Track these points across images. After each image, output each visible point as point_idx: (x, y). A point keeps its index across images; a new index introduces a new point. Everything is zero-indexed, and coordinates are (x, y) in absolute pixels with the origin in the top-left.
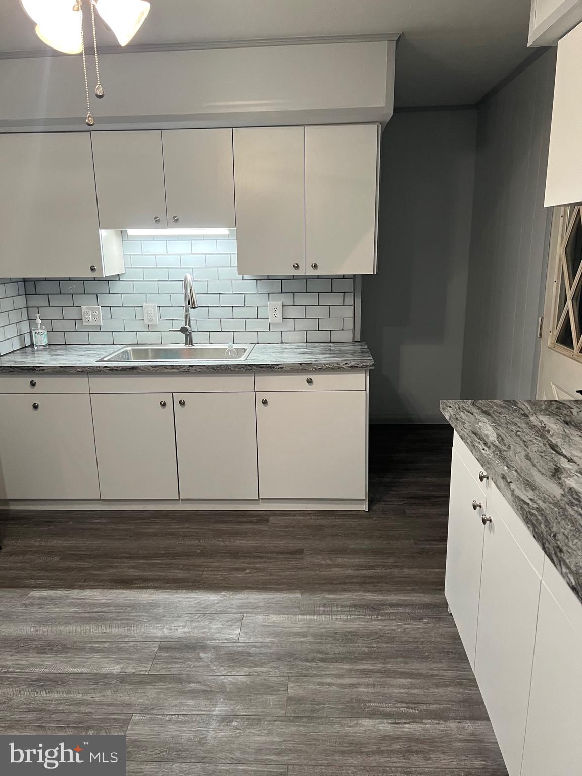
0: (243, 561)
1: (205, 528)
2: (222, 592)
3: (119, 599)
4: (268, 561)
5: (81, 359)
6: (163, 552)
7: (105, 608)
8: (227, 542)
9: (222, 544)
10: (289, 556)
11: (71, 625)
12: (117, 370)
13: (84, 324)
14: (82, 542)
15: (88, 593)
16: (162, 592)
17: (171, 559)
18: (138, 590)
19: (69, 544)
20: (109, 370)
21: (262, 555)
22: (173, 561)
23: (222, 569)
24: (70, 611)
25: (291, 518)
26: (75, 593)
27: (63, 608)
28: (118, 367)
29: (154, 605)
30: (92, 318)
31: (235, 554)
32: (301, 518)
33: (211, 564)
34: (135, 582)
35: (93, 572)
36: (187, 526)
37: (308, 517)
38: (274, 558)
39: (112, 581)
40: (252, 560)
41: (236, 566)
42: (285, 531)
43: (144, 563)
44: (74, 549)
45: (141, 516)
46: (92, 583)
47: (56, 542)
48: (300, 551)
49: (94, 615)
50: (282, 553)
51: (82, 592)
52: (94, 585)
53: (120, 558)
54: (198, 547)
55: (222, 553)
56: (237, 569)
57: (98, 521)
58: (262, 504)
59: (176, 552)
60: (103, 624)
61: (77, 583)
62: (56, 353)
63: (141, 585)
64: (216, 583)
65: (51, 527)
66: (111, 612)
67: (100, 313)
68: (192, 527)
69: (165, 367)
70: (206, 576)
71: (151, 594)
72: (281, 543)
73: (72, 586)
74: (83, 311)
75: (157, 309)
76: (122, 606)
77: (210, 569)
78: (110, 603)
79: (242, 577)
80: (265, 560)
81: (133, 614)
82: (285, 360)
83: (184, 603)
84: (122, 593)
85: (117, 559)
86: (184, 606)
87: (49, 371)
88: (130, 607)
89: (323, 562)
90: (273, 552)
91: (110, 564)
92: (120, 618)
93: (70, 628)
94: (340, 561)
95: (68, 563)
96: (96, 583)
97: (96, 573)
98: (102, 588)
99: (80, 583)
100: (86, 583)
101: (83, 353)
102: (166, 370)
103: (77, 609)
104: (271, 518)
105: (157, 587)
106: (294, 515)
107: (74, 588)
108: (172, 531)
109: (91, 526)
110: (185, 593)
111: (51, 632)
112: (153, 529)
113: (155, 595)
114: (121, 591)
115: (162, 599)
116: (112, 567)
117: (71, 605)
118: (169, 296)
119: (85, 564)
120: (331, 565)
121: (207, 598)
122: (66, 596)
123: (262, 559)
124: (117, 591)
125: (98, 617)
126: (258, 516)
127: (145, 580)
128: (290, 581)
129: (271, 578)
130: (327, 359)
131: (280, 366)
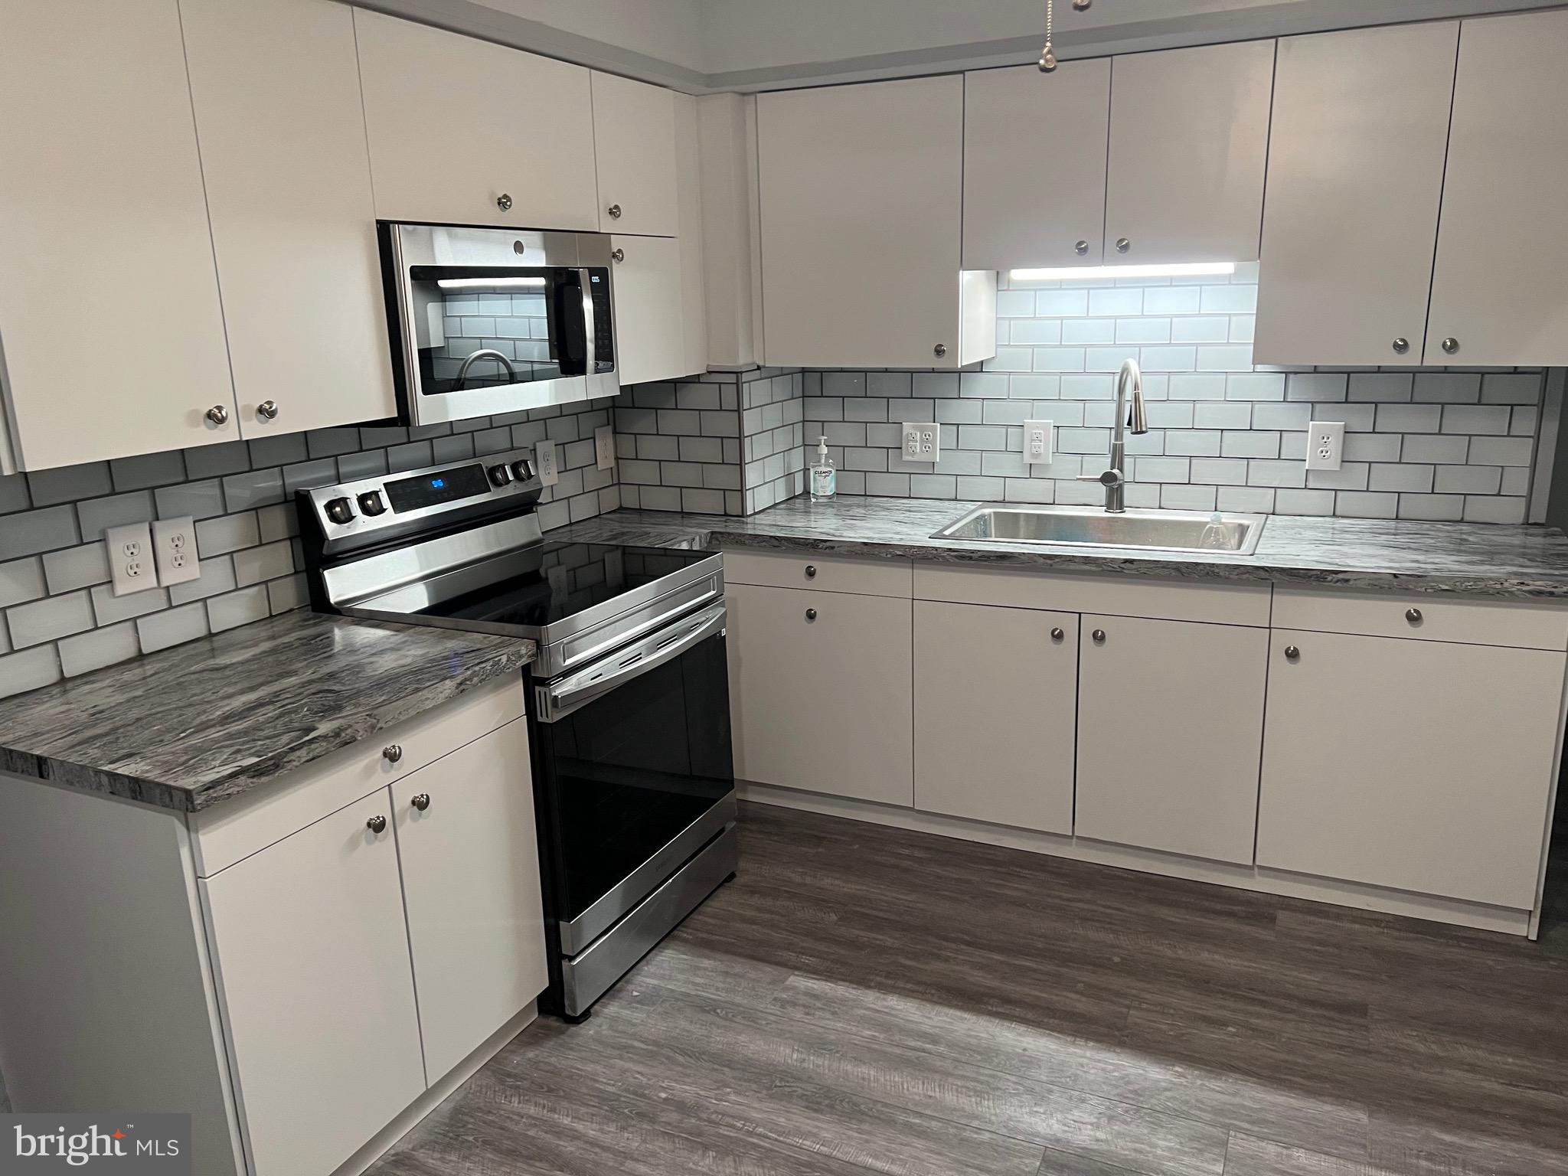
0: (1221, 1002)
1: (1126, 908)
2: (1174, 1065)
3: (957, 1031)
4: (1282, 1015)
5: (899, 529)
6: (1040, 945)
7: (929, 1044)
8: (1180, 952)
9: (1169, 953)
10: (1332, 1014)
11: (865, 1063)
12: (971, 558)
13: (906, 458)
14: (878, 891)
15: (893, 1002)
16: (1043, 1035)
17: (1059, 966)
18: (993, 1020)
19: (854, 891)
20: (956, 557)
21: (1264, 998)
22: (1064, 970)
23: (1172, 1011)
24: (863, 1034)
25: (1330, 922)
26: (871, 999)
27: (850, 1025)
28: (973, 552)
29: (1029, 1061)
30: (921, 448)
31: (1203, 982)
32: (1357, 926)
33: (1148, 996)
34: (986, 999)
35: (903, 961)
36: (1088, 896)
37: (1375, 929)
38: (1292, 1011)
39: (939, 987)
40: (1240, 1006)
41: (1204, 1013)
42: (1316, 951)
43: (1002, 962)
44: (864, 904)
45: (989, 857)
46: (901, 984)
47: (832, 883)
48: (1360, 1009)
49: (909, 1053)
50: (1313, 1003)
51: (884, 1000)
52: (904, 989)
53: (954, 941)
54: (1116, 950)
55: (1169, 975)
56: (1208, 1021)
57: (907, 852)
58: (1261, 878)
59: (1069, 950)
60: (927, 1078)
61: (872, 977)
62: (851, 513)
63: (1000, 1010)
64: (1160, 1042)
65: (820, 850)
66: (941, 1056)
67: (936, 436)
68: (1099, 902)
69: (1071, 559)
70: (1138, 1021)
71: (1020, 1035)
72: (1311, 980)
73: (862, 981)
74: (904, 434)
75: (1052, 432)
76: (963, 1048)
77: (1144, 1006)
78: (937, 1035)
79: (1219, 1039)
80: (1270, 1012)
81: (986, 1072)
82: (1351, 562)
83: (1092, 1071)
84: (962, 1019)
85: (947, 941)
86: (1091, 1078)
87: (843, 550)
88: (979, 1053)
89: (1421, 1048)
90: (1290, 997)
91: (935, 950)
92: (960, 1073)
93: (863, 1070)
94: (1465, 1052)
95: (857, 932)
96: (909, 986)
97: (908, 963)
98: (923, 1000)
99: (878, 979)
100: (890, 982)
101: (901, 517)
102: (1072, 566)
103: (876, 1034)
104: (1281, 915)
105: (1033, 1022)
106: (1338, 917)
107: (868, 987)
108: (1056, 901)
109: (893, 861)
110: (1092, 1048)
111: (829, 1070)
112: (1017, 889)
113: (1030, 1040)
114: (958, 1013)
115: (1045, 1050)
116: (938, 957)
117: (863, 1021)
118: (1081, 404)
119: (886, 939)
120: (1441, 1058)
121: (1142, 1072)
122: (854, 1000)
123: (1265, 1007)
124: (952, 1011)
125: (915, 1060)
126: (1248, 902)
127: (1007, 1000)
128: (1339, 1077)
129: (1290, 1058)
130: (1466, 567)
131: (1340, 576)
